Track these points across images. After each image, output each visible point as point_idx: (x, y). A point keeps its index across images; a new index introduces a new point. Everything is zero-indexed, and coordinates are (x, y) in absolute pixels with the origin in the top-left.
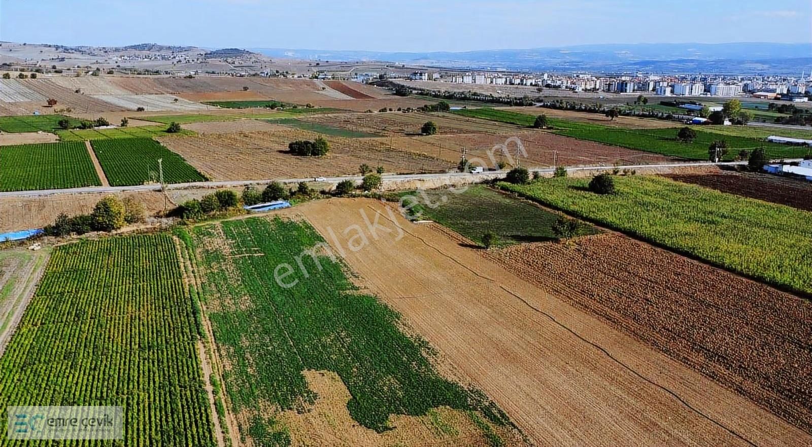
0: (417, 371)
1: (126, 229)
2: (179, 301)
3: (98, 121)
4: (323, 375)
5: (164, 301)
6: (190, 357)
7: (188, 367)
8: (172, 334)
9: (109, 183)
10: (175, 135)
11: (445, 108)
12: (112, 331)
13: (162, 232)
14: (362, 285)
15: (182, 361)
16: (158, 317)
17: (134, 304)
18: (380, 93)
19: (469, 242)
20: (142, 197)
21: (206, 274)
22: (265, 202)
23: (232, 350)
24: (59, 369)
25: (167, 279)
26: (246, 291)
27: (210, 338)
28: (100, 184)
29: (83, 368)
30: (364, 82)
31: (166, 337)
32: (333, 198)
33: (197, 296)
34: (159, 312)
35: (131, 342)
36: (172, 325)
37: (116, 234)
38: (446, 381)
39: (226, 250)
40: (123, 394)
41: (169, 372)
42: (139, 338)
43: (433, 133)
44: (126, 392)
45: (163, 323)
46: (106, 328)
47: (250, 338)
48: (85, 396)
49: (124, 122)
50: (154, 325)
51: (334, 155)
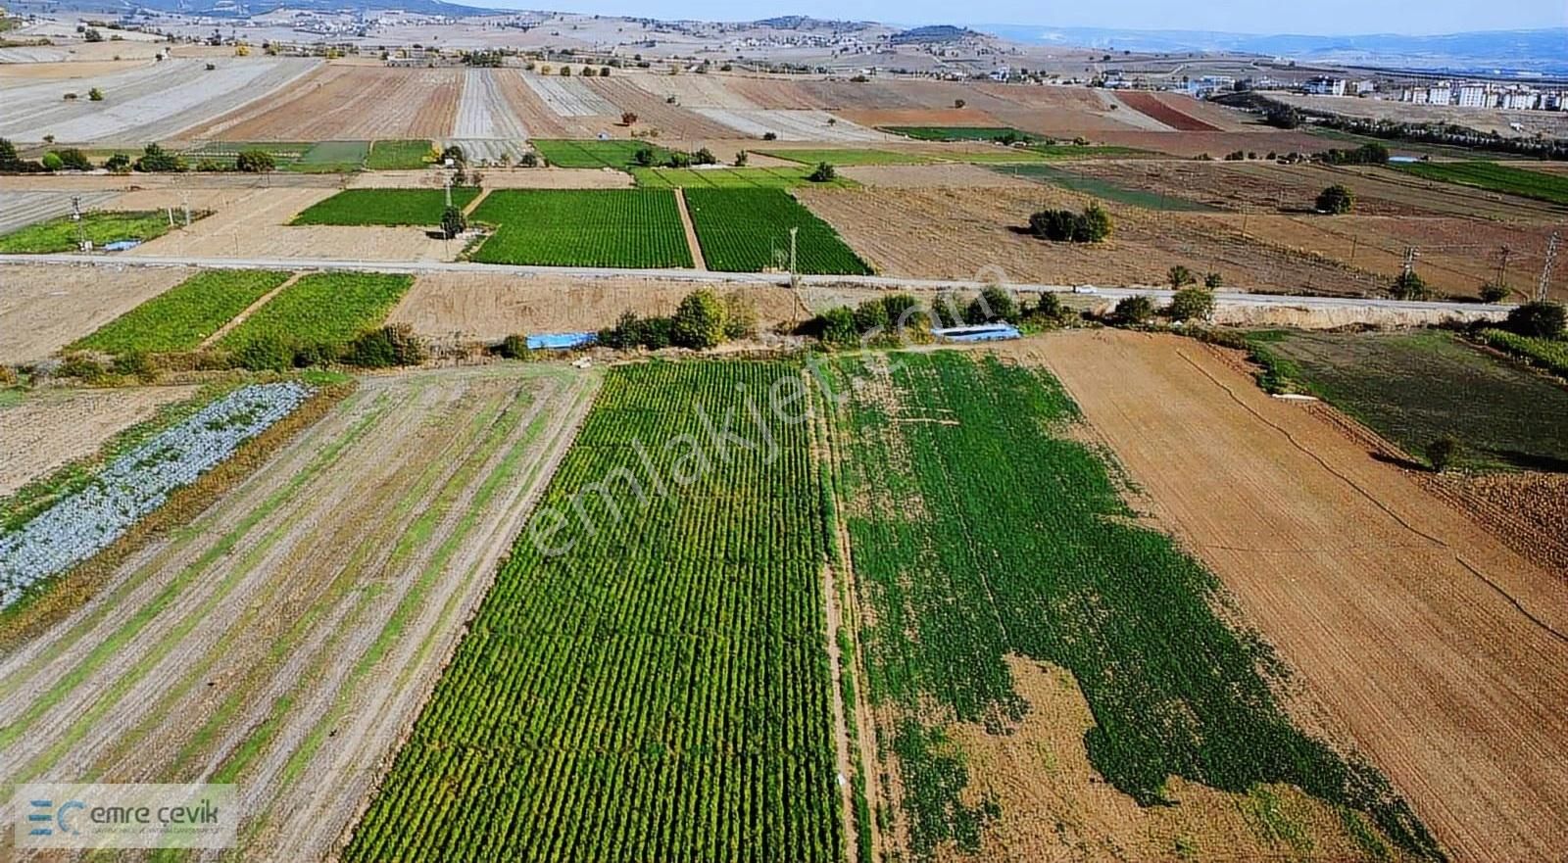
0: (1239, 702)
1: (726, 348)
2: (800, 487)
3: (699, 154)
4: (1045, 671)
5: (775, 483)
6: (808, 590)
7: (802, 607)
8: (782, 544)
9: (707, 266)
10: (823, 185)
11: (1377, 157)
12: (686, 523)
13: (783, 361)
14: (1144, 509)
15: (793, 595)
16: (761, 510)
17: (725, 481)
18: (1233, 121)
19: (1395, 451)
20: (757, 293)
21: (851, 446)
22: (972, 324)
23: (880, 591)
24: (598, 570)
25: (784, 445)
26: (918, 488)
27: (844, 562)
28: (691, 266)
29: (634, 577)
30: (1201, 96)
31: (771, 548)
32: (1106, 328)
33: (831, 483)
34: (765, 501)
35: (713, 546)
36: (782, 528)
37: (709, 356)
38: (1301, 736)
39: (892, 407)
40: (691, 632)
41: (769, 609)
42: (728, 541)
43: (1343, 212)
44: (696, 629)
45: (768, 522)
46: (676, 516)
47: (916, 575)
48: (633, 622)
49: (741, 160)
50: (754, 523)
51: (1119, 242)
